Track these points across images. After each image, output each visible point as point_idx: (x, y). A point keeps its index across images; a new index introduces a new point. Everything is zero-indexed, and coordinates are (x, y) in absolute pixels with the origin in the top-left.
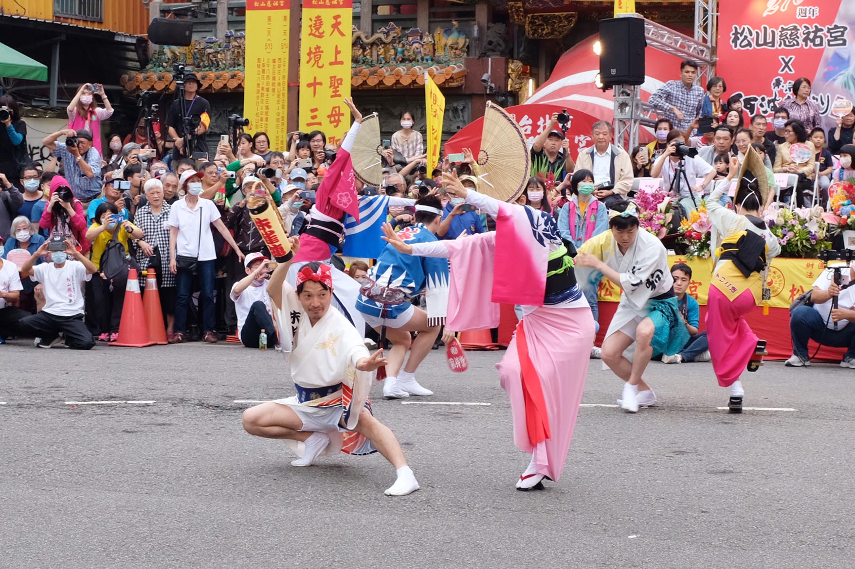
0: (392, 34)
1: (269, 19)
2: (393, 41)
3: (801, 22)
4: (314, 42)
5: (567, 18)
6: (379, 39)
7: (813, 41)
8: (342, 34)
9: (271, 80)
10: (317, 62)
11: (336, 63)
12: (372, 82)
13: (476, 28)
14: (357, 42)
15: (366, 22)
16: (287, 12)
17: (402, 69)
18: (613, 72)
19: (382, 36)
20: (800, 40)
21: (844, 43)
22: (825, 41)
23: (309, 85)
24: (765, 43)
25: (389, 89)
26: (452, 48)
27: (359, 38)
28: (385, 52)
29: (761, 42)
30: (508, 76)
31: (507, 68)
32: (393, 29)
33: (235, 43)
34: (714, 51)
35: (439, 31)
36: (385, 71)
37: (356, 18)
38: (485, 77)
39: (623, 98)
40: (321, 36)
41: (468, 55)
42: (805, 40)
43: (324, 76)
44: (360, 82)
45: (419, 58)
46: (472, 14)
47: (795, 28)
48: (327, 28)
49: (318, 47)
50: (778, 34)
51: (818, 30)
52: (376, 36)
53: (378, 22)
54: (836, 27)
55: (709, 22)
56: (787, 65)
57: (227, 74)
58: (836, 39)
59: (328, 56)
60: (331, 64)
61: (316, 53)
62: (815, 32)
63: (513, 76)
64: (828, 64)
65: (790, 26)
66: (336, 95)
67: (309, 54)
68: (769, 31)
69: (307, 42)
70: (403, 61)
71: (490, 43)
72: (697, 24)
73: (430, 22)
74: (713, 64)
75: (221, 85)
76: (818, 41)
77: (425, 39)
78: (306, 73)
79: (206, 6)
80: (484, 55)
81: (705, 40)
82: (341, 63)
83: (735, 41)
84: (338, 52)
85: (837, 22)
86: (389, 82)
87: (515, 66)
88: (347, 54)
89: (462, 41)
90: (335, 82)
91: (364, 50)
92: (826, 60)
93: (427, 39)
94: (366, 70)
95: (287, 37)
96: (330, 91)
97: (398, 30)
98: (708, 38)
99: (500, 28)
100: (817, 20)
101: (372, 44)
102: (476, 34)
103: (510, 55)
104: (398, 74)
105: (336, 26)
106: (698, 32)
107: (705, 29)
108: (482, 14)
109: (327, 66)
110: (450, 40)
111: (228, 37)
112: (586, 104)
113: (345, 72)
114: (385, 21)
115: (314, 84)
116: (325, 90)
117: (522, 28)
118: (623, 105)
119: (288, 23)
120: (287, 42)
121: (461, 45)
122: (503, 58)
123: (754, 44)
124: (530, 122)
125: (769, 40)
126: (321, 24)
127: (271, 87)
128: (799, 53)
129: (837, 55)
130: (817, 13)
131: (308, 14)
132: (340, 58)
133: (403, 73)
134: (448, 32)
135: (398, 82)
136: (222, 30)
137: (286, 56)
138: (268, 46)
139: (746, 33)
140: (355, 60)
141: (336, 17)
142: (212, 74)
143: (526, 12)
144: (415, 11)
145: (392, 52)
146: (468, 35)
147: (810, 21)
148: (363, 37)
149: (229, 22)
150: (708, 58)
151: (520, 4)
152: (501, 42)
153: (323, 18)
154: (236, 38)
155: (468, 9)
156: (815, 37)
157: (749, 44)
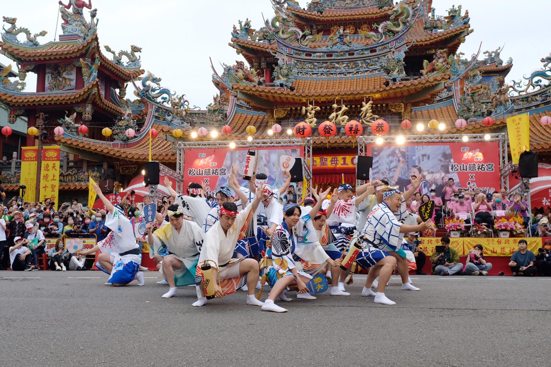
0: (74, 172)
1: (30, 164)
2: (74, 174)
3: (211, 167)
4: (46, 172)
5: (134, 167)
6: (69, 174)
7: (215, 173)
8: (56, 170)
9: (30, 186)
10: (46, 179)
11: (54, 180)
12: (66, 188)
13: (103, 170)
14: (61, 175)
15: (65, 168)
16: (36, 162)
17: (77, 183)
18: (149, 180)
19: (70, 173)
20: (211, 173)
21: (225, 174)
22: (219, 173)
23: (43, 187)
24: (200, 174)
25: (72, 190)
26: (94, 177)
27: (62, 173)
28: (71, 178)
29: (198, 174)
30: (114, 186)
31: (113, 184)
32: (74, 170)
33: (18, 175)
34: (183, 177)
35: (90, 171)
36: (71, 184)
37: (61, 167)
38: (106, 186)
39: (152, 189)
40: (48, 170)
41: (100, 179)
42: (212, 173)
43: (49, 184)
44: (62, 188)
45: (83, 180)
46: (102, 166)
47: (209, 169)
48: (50, 167)
49: (47, 174)
50: (204, 171)
51: (216, 170)
52: (68, 173)
53: (69, 168)
54: (222, 169)
55: (181, 167)
56: (207, 181)
57: (14, 185)
58: (222, 173)
59: (51, 177)
60: (52, 180)
61: (46, 177)
62: (216, 171)
63: (116, 186)
64: (220, 181)
65: (208, 169)
66: (53, 191)
67: (44, 177)
68: (201, 170)
69: (43, 173)
70: (77, 181)
71: (108, 175)
72: (177, 168)
73: (87, 168)
74: (183, 181)
75: (12, 189)
76: (217, 173)
77: (85, 174)
78: (43, 183)
79: (8, 162)
80: (106, 179)
81: (180, 173)
82: (55, 180)
83: (190, 173)
84: (54, 176)
85: (223, 167)
86: (72, 188)
87: (116, 183)
88: (57, 178)
89: (98, 175)
90: (53, 187)
91: (64, 177)
92: (220, 180)
93: (86, 174)
94: (64, 184)
95: (36, 171)
96: (51, 190)
97: (76, 170)
98: (181, 172)
99: (111, 170)
100: (216, 167)
101: (67, 175)
102: (103, 172)
103: (114, 180)
104: (76, 185)
105: (54, 167)
106: (178, 170)
107: (180, 170)
108: (105, 166)
109: (50, 180)
110: (94, 174)
111: (15, 172)
112: (140, 193)
113: (57, 183)
114: (71, 167)
115: (45, 187)
116: (49, 189)
117: (119, 170)
118: (152, 192)
119: (36, 166)
120: (36, 172)
121: (98, 176)
122: (112, 180)
123: (196, 174)
124: (121, 198)
125: (201, 173)
126: (48, 166)
127: (29, 188)
128: (210, 177)
129: (223, 178)
130: (216, 164)
131: (44, 163)
132: (55, 178)
133: (77, 185)
134: (93, 171)
135: (75, 188)
136: (13, 170)
137: (36, 177)
138: (29, 174)
139: (193, 171)
140: (60, 181)
141: (54, 164)
142: (9, 185)
143: (120, 165)
144: (82, 164)
145: (74, 178)
146: (100, 172)
147: (214, 167)
148: (64, 173)
149: (16, 168)
150: (181, 179)
151: (118, 163)
152: (112, 175)
153: (49, 165)
154: (18, 173)
155: (101, 164)
156: (216, 172)
157: (194, 174)
